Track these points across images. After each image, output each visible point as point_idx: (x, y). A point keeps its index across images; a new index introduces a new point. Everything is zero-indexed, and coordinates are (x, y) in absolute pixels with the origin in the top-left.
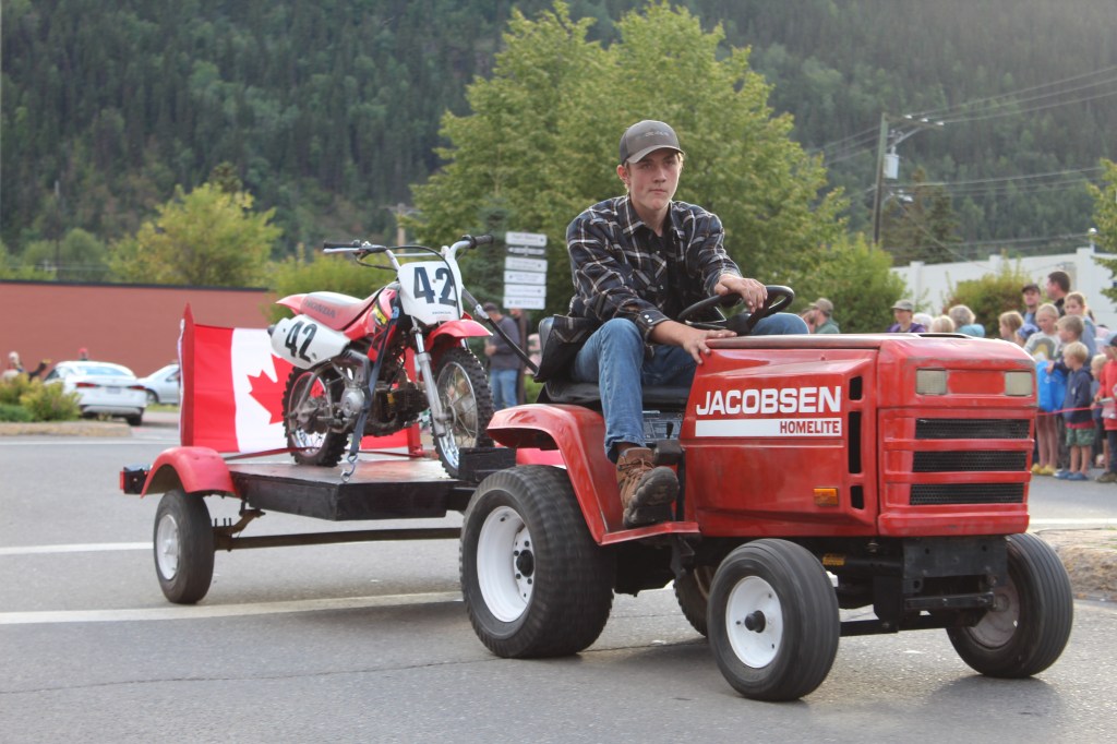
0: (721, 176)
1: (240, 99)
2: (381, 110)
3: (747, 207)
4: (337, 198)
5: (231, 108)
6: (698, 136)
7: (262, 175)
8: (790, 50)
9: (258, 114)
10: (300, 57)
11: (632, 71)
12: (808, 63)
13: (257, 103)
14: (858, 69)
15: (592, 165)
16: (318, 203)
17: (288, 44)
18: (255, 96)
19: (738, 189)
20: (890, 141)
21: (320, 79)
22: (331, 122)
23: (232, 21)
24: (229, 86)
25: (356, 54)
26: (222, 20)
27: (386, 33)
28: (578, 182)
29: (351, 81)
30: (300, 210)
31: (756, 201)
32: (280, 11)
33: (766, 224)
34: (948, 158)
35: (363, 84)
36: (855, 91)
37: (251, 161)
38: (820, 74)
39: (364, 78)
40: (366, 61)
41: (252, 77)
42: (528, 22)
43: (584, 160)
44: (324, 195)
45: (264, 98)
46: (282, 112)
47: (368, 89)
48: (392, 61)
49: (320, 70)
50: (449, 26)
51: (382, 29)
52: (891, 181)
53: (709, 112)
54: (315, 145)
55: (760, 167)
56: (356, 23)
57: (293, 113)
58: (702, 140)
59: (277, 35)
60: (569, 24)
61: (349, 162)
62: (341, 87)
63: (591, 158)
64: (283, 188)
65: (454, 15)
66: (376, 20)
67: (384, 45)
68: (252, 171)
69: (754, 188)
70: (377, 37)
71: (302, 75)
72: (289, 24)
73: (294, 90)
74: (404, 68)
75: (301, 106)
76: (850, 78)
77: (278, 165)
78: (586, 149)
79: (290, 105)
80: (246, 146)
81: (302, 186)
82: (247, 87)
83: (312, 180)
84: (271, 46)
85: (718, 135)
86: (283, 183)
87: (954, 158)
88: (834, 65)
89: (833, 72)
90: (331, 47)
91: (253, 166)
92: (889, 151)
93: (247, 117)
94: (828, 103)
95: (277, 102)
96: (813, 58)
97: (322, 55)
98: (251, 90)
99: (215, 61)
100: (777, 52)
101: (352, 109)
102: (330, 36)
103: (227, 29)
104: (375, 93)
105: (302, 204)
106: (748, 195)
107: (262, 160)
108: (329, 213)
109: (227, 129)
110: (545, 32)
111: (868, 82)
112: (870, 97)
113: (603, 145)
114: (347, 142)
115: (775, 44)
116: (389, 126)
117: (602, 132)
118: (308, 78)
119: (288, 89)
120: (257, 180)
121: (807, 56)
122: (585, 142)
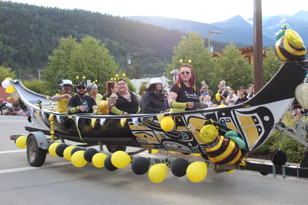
0: (101, 67)
1: (7, 48)
2: (34, 50)
3: (105, 73)
4: (26, 67)
5: (5, 50)
6: (97, 60)
7: (12, 63)
8: (110, 39)
9: (10, 51)
10: (18, 40)
11: (84, 48)
12: (113, 41)
13: (10, 49)
14: (122, 42)
15: (77, 66)
16: (23, 68)
17: (16, 38)
18: (10, 48)
19: (104, 69)
20: (129, 58)
21: (22, 44)
22: (25, 53)
23: (5, 34)
24: (5, 46)
25: (29, 40)
26: (3, 33)
27: (35, 36)
28: (74, 69)
29: (29, 45)
30: (19, 69)
31: (107, 72)
32: (14, 32)
33: (109, 76)
34: (138, 58)
35: (31, 46)
36: (122, 46)
37: (9, 60)
38: (115, 43)
39: (31, 44)
40: (31, 41)
41: (9, 44)
42: (64, 39)
43: (75, 65)
44: (24, 66)
45: (12, 48)
46: (15, 51)
47: (32, 46)
48: (36, 41)
49: (22, 43)
50: (47, 35)
51: (34, 35)
52: (129, 65)
53: (98, 56)
54: (22, 57)
55: (107, 65)
56: (29, 34)
57: (17, 51)
58: (97, 61)
59: (14, 36)
60: (72, 39)
61: (29, 60)
62: (27, 46)
63: (77, 64)
64: (16, 65)
65: (48, 33)
66: (33, 34)
67: (34, 38)
68: (9, 62)
69: (106, 69)
70: (33, 37)
71: (19, 44)
72: (16, 34)
73: (17, 47)
74: (38, 42)
75: (19, 50)
76: (121, 44)
77: (15, 61)
78: (76, 63)
79: (17, 49)
80: (8, 57)
81: (20, 65)
82: (8, 46)
83: (22, 63)
84: (13, 38)
85: (100, 60)
86: (16, 64)
87: (140, 58)
88: (118, 42)
89: (118, 43)
90: (24, 38)
91: (10, 61)
92: (129, 59)
93: (8, 52)
94: (117, 49)
95: (14, 49)
96: (114, 40)
97: (23, 40)
98: (9, 47)
99: (2, 41)
100: (108, 39)
101: (29, 50)
102: (24, 37)
103: (4, 35)
104: (33, 47)
105: (20, 68)
106: (106, 70)
107: (11, 60)
108: (25, 70)
109: (5, 54)
110: (67, 41)
111: (124, 45)
112: (124, 48)
113: (79, 62)
114: (28, 56)
115: (107, 38)
116: (36, 53)
117: (79, 59)
118: (20, 44)
119: (16, 46)
120: (11, 64)
121: (113, 40)
122: (76, 61)
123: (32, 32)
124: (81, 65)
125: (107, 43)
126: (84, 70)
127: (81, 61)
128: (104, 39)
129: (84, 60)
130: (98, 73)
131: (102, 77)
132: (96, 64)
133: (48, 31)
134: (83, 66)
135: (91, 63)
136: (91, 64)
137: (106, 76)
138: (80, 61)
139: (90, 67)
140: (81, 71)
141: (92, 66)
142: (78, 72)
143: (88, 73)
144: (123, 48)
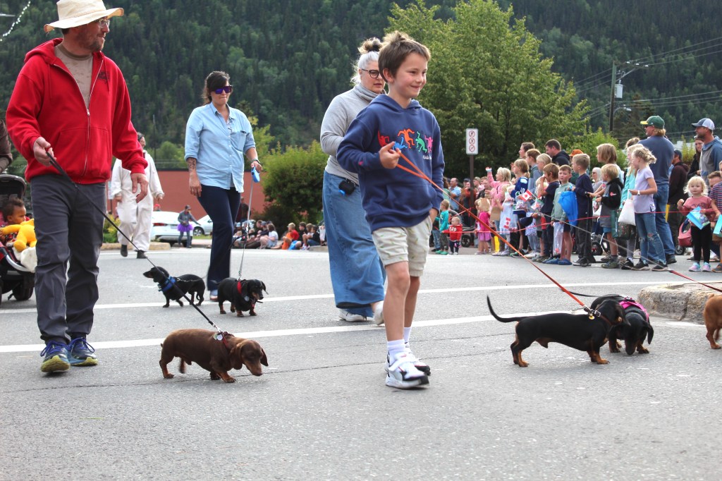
0: (515, 94)
1: (255, 67)
2: (334, 71)
3: (529, 111)
4: (311, 121)
5: (250, 72)
6: (502, 71)
7: (268, 109)
8: (563, 31)
9: (265, 75)
10: (288, 43)
11: (461, 35)
12: (573, 37)
13: (265, 69)
14: (603, 40)
15: (440, 90)
16: (300, 124)
17: (282, 36)
18: (263, 66)
19: (524, 101)
20: (618, 76)
21: (299, 54)
22: (306, 79)
23: (250, 24)
24: (249, 61)
25: (319, 40)
26: (245, 23)
27: (336, 28)
28: (432, 100)
29: (317, 55)
30: (290, 128)
31: (535, 108)
32: (277, 18)
33: (540, 121)
34: (655, 89)
35: (323, 57)
36: (601, 53)
37: (262, 102)
38: (580, 44)
39: (324, 53)
40: (326, 44)
41: (262, 55)
42: (402, 10)
43: (435, 87)
44: (304, 120)
45: (269, 67)
46: (279, 74)
47: (327, 60)
48: (339, 44)
49: (299, 50)
50: (371, 23)
51: (333, 26)
52: (619, 99)
53: (506, 57)
54: (298, 92)
55: (536, 88)
56: (319, 23)
57: (285, 74)
58: (503, 73)
59: (275, 31)
60: (425, 10)
61: (317, 101)
62: (312, 59)
63: (439, 85)
64: (280, 116)
65: (373, 17)
66: (330, 21)
67: (335, 34)
68: (263, 107)
69: (533, 100)
70: (331, 31)
71: (290, 53)
72: (282, 25)
73: (285, 61)
74: (347, 47)
75: (289, 70)
76: (597, 46)
77: (277, 104)
78: (436, 81)
79: (283, 70)
80: (260, 94)
81: (291, 115)
82: (259, 61)
83: (297, 111)
84: (272, 38)
85: (512, 70)
86: (280, 114)
87: (658, 89)
88: (588, 38)
89: (588, 42)
90: (306, 36)
91: (264, 105)
92: (617, 83)
93: (259, 77)
94: (586, 60)
95: (276, 69)
96: (576, 34)
97: (301, 42)
98: (262, 62)
99: (241, 47)
100: (556, 32)
101: (318, 71)
102: (304, 31)
103: (248, 29)
104: (331, 62)
105: (291, 125)
106: (531, 104)
107: (268, 101)
108: (306, 130)
109: (249, 84)
111: (608, 47)
112: (609, 56)
113: (445, 78)
114: (315, 89)
115: (554, 28)
116: (339, 80)
117: (445, 70)
118: (293, 54)
119: (282, 61)
120: (266, 112)
121: (573, 34)
122: (435, 77)
123: (327, 17)
124: (452, 89)
125: (554, 42)
126: (462, 104)
127: (451, 75)
128: (545, 30)
129: (461, 70)
130: (508, 114)
131: (518, 127)
132: (500, 83)
133: (375, 13)
134: (459, 90)
135: (486, 81)
136: (485, 86)
137: (532, 122)
138: (448, 76)
139: (481, 94)
140: (453, 107)
141: (486, 91)
142: (444, 110)
143: (475, 113)
144: (605, 58)
